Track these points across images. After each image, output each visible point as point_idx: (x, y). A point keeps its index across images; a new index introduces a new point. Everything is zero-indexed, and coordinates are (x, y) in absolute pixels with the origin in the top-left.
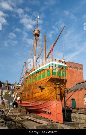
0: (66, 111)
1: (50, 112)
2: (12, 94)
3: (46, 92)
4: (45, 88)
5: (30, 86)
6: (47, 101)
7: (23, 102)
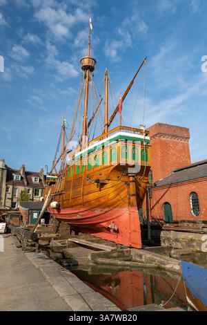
0: (149, 227)
1: (116, 229)
2: (36, 194)
3: (109, 191)
4: (106, 184)
5: (78, 179)
6: (111, 208)
7: (63, 212)
